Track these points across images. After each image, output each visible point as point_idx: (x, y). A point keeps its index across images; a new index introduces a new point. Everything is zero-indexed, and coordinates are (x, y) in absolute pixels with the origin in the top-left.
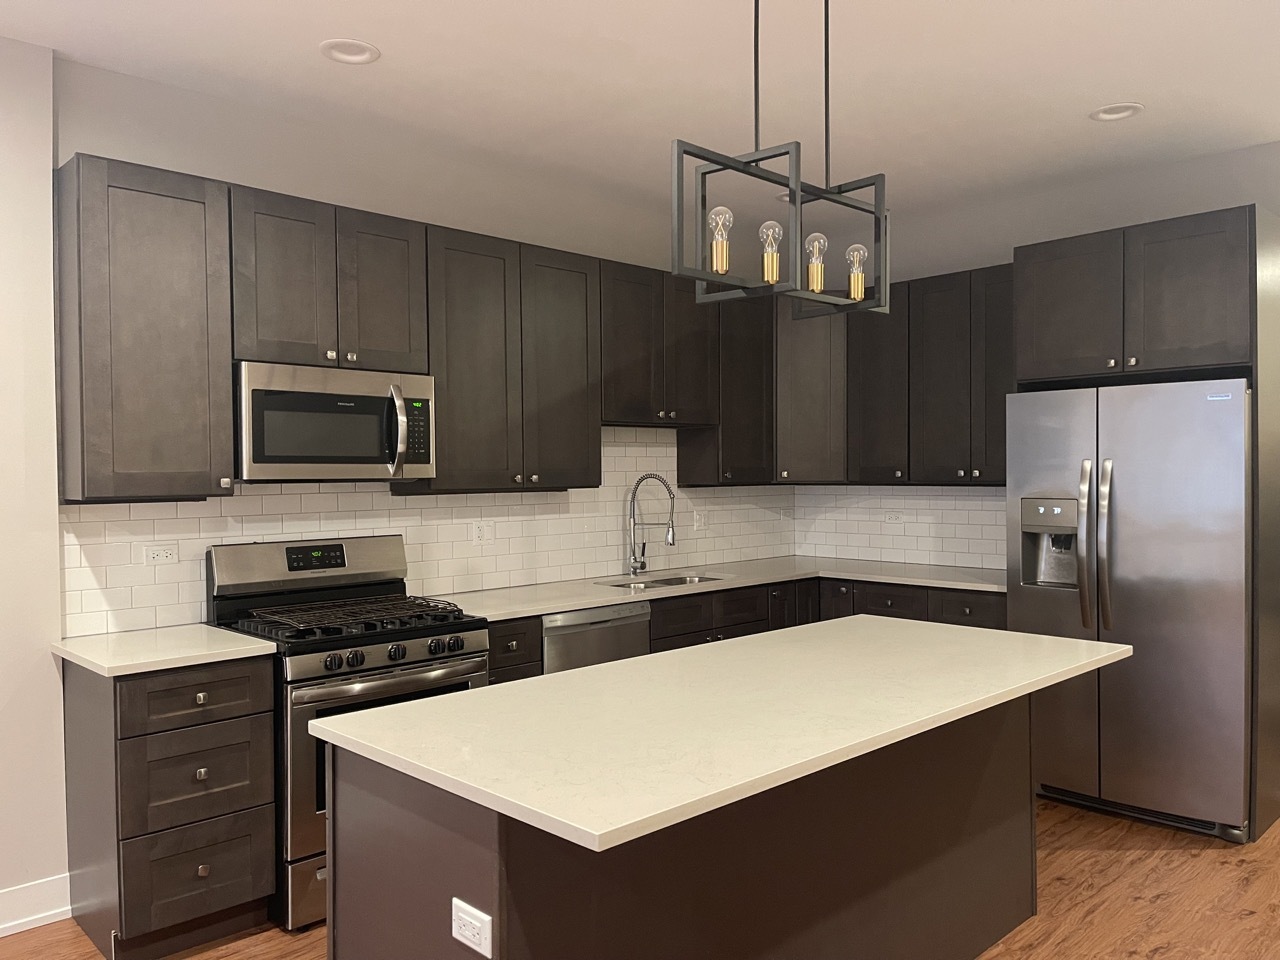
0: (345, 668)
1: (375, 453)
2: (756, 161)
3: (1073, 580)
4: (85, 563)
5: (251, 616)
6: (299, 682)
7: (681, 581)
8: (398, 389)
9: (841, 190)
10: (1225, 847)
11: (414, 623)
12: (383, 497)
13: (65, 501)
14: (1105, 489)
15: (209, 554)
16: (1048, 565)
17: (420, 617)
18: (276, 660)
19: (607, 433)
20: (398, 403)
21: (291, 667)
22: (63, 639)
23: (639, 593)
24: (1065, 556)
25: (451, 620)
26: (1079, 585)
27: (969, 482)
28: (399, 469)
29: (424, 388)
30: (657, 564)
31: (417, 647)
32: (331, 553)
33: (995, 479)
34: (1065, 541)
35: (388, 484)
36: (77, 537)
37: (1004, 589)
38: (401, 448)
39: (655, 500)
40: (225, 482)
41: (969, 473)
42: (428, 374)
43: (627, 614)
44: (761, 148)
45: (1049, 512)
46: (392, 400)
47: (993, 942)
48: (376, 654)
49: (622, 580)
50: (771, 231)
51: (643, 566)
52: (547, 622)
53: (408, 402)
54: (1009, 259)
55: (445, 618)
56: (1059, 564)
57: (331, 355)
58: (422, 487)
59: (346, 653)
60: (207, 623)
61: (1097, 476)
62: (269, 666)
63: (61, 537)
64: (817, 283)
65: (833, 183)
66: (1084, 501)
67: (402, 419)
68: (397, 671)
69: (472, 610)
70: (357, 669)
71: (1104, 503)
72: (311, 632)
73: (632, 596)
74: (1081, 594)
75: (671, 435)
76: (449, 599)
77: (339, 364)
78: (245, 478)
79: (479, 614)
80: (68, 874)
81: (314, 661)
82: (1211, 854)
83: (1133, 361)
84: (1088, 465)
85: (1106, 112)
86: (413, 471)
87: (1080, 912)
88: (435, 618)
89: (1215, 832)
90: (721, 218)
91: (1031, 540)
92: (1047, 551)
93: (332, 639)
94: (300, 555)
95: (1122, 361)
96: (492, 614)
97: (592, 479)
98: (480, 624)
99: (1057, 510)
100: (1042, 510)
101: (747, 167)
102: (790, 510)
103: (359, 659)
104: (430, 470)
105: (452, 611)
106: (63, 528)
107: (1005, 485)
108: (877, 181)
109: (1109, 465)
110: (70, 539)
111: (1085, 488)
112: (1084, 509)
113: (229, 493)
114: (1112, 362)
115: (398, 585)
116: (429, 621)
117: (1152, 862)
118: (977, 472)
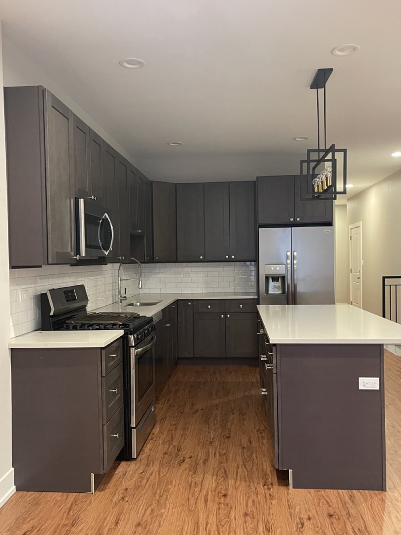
3: (281, 292)
16: (272, 287)
26: (285, 293)
27: (230, 261)
32: (72, 293)
37: (256, 297)
41: (230, 257)
45: (275, 269)
56: (275, 287)
57: (93, 197)
61: (292, 257)
71: (295, 266)
74: (287, 296)
78: (83, 255)
83: (298, 219)
84: (289, 254)
92: (271, 283)
94: (67, 295)
95: (294, 219)
99: (278, 268)
100: (272, 268)
109: (295, 254)
111: (289, 261)
112: (289, 269)
118: (233, 257)
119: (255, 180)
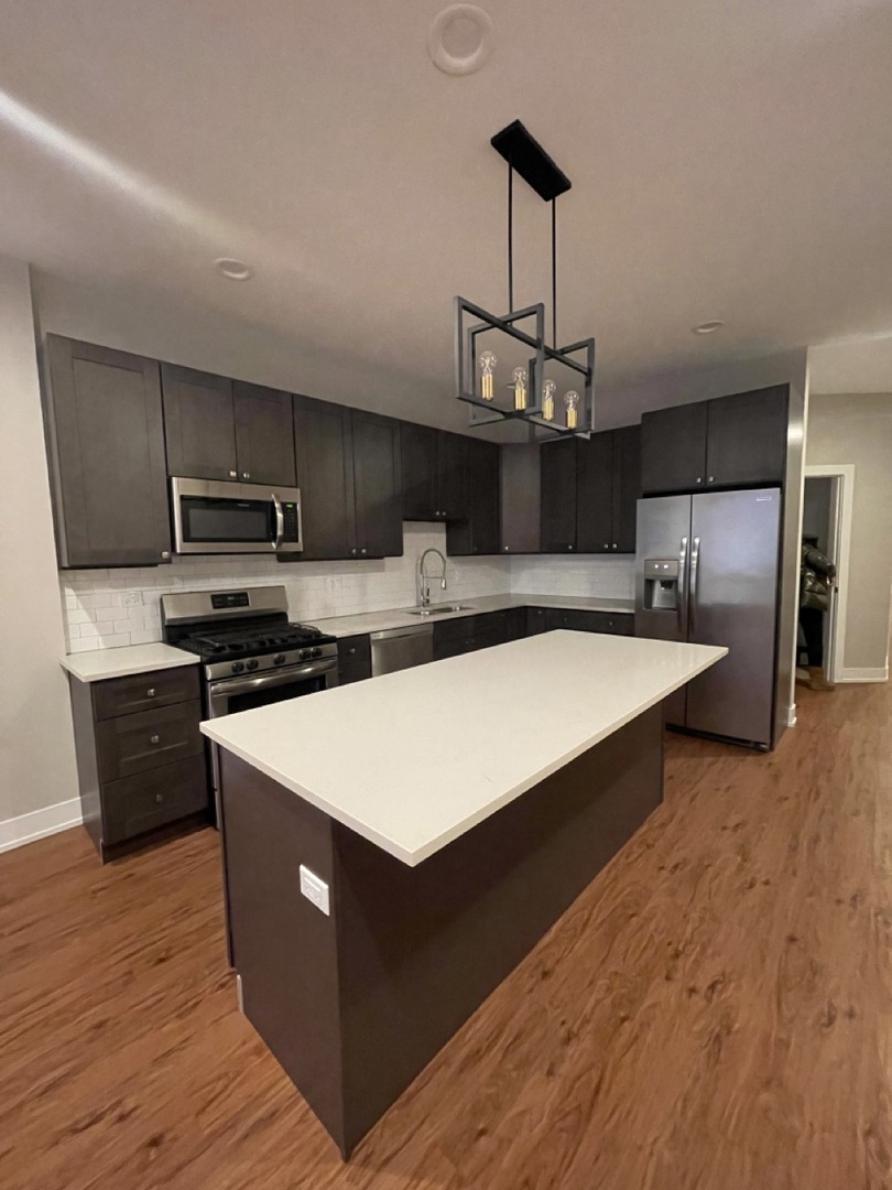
0: (246, 670)
1: (264, 536)
2: (511, 321)
3: (673, 606)
4: (81, 607)
5: (188, 637)
6: (215, 680)
7: (449, 610)
8: (277, 496)
9: (564, 351)
10: (758, 755)
11: (290, 641)
12: (272, 563)
13: (61, 568)
14: (695, 554)
15: (161, 600)
16: (659, 597)
17: (294, 636)
18: (200, 667)
19: (406, 525)
20: (277, 505)
21: (210, 671)
22: (68, 654)
23: (428, 618)
24: (670, 592)
25: (314, 637)
26: (678, 609)
27: (611, 551)
28: (279, 546)
29: (294, 496)
30: (436, 601)
31: (292, 656)
32: (240, 598)
33: (627, 548)
34: (669, 583)
35: (275, 556)
36: (75, 589)
37: (633, 611)
38: (279, 533)
39: (435, 563)
40: (165, 554)
41: (610, 546)
42: (296, 487)
43: (419, 630)
44: (514, 310)
45: (661, 567)
46: (273, 503)
47: (641, 824)
48: (265, 661)
49: (416, 610)
50: (521, 375)
51: (428, 601)
52: (373, 637)
53: (284, 505)
54: (638, 422)
55: (310, 637)
56: (665, 597)
57: (233, 474)
58: (295, 557)
59: (246, 661)
60: (163, 642)
61: (691, 546)
62: (196, 671)
63: (62, 590)
64: (548, 414)
65: (559, 347)
66: (683, 561)
67: (280, 515)
68: (280, 670)
69: (327, 631)
70: (254, 670)
71: (694, 562)
72: (223, 648)
73: (422, 620)
74: (679, 616)
75: (442, 526)
76: (311, 624)
77: (239, 479)
78: (178, 551)
79: (330, 633)
80: (79, 798)
81: (226, 666)
82: (750, 759)
83: (711, 479)
84: (685, 541)
85: (703, 327)
86: (289, 547)
87: (687, 799)
88: (304, 637)
89: (751, 745)
90: (487, 361)
91: (650, 583)
92: (658, 590)
93: (236, 653)
94: (219, 600)
95: (705, 479)
96: (339, 633)
97: (398, 553)
98: (332, 640)
99: (666, 567)
100: (657, 566)
101: (504, 325)
102: (508, 570)
103: (254, 665)
104: (298, 546)
105: (315, 632)
106: (62, 584)
107: (634, 552)
108: (589, 344)
109: (697, 541)
110: (69, 592)
111: (683, 554)
112: (682, 566)
113: (169, 561)
114: (699, 480)
115: (283, 616)
116: (300, 639)
117: (719, 765)
118: (615, 546)
119: (639, 422)
